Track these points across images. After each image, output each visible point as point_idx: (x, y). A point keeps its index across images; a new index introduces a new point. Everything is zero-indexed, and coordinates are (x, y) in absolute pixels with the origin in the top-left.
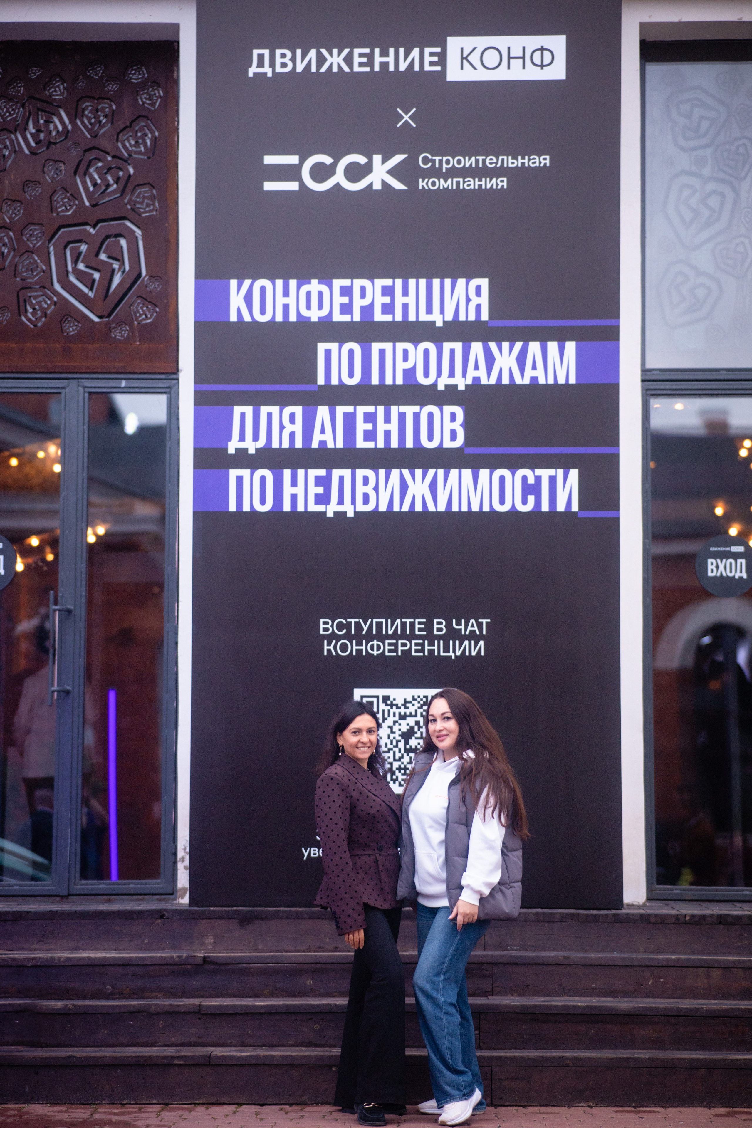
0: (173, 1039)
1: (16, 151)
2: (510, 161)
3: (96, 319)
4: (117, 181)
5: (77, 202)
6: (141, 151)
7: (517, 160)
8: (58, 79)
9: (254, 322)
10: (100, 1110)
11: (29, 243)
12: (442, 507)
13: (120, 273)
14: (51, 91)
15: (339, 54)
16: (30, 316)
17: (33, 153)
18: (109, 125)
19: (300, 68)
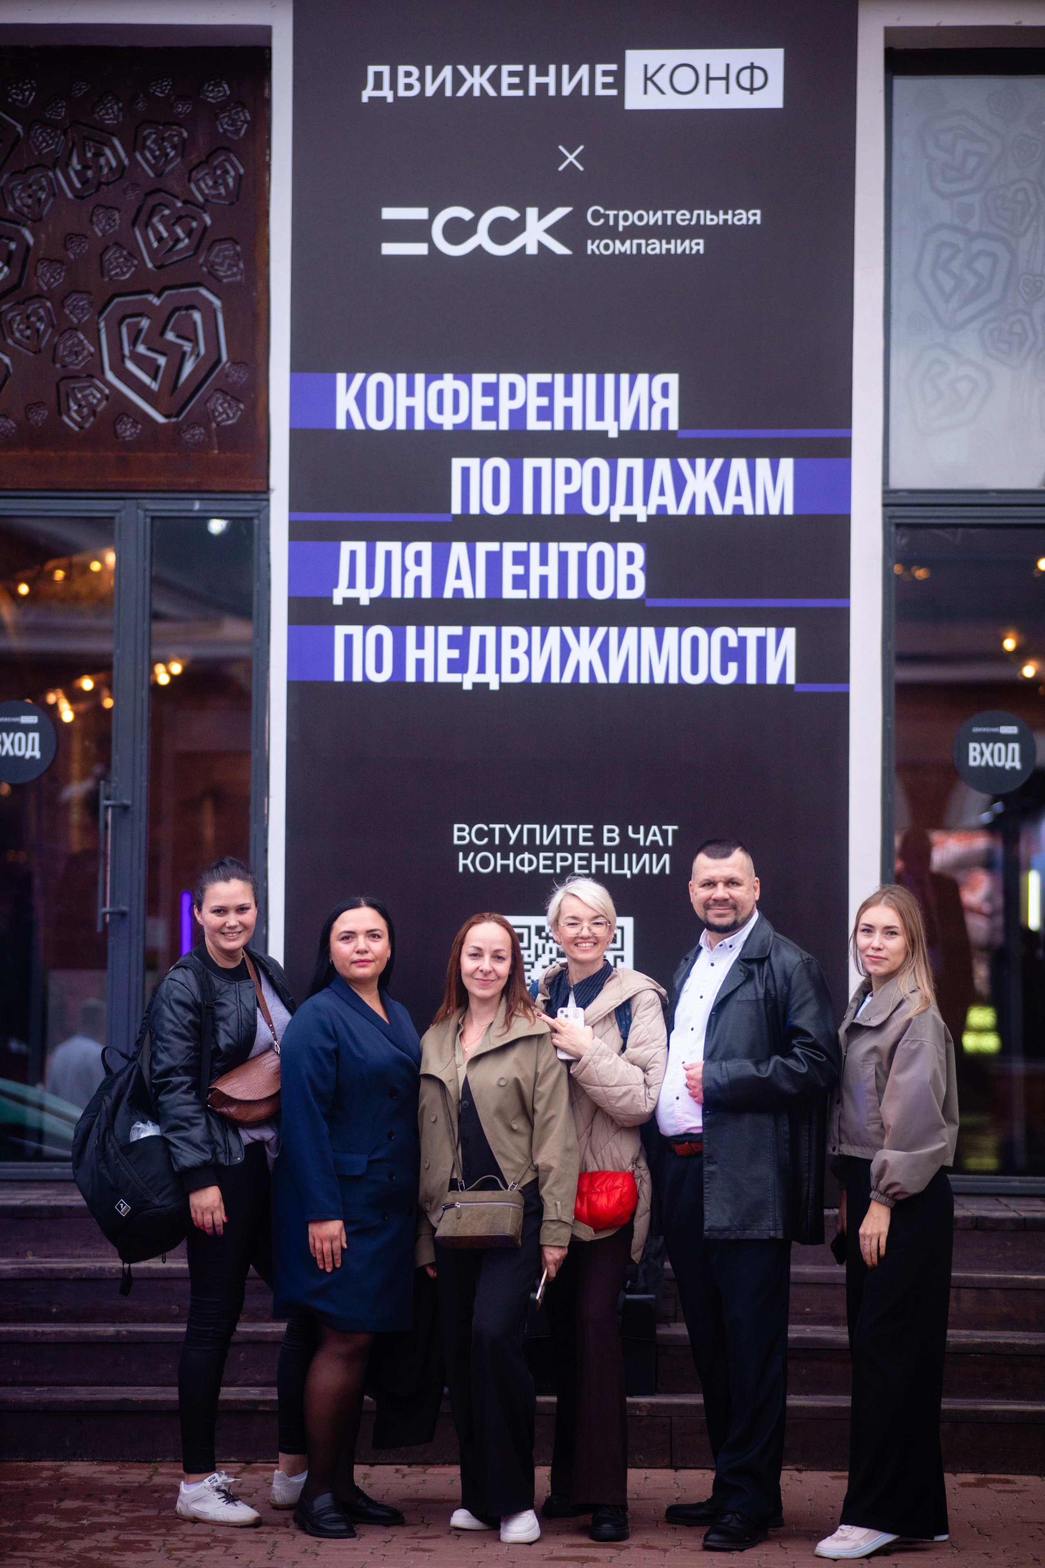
0: (258, 1377)
1: (55, 192)
2: (709, 216)
3: (160, 419)
4: (189, 233)
5: (136, 262)
6: (220, 194)
7: (718, 215)
8: (110, 98)
9: (369, 431)
10: (162, 1470)
11: (71, 316)
12: (615, 678)
13: (193, 358)
14: (101, 114)
15: (482, 72)
16: (74, 415)
17: (78, 195)
18: (179, 160)
19: (430, 91)
